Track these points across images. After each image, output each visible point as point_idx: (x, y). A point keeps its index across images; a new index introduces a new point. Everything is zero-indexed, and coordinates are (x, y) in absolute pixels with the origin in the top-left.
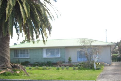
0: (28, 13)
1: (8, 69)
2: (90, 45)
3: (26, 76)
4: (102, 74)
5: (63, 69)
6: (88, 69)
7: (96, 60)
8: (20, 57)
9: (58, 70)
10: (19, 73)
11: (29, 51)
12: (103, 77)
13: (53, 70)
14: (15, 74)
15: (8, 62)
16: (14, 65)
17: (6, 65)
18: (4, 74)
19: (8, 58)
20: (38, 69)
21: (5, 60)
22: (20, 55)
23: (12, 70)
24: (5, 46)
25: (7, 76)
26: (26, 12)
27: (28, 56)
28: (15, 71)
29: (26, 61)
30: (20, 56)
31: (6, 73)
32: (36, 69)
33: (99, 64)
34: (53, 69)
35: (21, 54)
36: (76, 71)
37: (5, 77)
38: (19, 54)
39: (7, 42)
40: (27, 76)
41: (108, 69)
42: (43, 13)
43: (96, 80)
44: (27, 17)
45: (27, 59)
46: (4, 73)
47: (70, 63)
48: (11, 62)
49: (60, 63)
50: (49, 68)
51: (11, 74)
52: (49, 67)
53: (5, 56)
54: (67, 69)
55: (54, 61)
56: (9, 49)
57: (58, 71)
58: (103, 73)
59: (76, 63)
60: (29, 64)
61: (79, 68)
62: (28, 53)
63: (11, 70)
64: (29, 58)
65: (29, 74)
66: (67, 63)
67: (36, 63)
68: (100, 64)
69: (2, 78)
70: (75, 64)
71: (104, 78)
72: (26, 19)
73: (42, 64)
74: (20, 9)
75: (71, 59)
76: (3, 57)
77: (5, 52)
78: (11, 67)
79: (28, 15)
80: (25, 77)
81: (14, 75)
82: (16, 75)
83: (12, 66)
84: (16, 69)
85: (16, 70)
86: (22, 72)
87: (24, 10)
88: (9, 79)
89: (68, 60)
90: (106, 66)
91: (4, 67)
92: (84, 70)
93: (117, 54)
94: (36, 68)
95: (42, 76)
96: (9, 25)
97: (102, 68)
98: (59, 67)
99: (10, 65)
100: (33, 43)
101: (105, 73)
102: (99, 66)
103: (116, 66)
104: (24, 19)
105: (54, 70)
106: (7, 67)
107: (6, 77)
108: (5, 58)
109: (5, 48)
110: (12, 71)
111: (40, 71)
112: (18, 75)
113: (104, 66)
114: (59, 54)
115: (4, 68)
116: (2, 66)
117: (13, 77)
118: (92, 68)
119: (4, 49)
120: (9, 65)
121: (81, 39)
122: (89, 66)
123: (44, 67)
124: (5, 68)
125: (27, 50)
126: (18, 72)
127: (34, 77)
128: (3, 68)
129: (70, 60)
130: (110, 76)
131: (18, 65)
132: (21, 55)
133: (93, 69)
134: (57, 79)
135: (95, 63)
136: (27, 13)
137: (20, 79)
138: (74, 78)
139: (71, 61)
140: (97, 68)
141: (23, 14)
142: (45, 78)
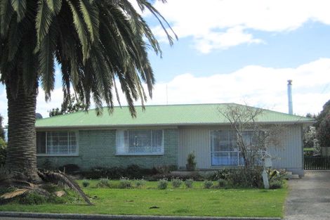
0: (93, 30)
1: (31, 184)
2: (252, 121)
3: (82, 203)
4: (293, 201)
5: (177, 187)
6: (247, 187)
7: (268, 163)
8: (51, 152)
9: (164, 188)
10: (62, 196)
11: (77, 135)
12: (299, 208)
13: (149, 189)
14: (54, 200)
15: (30, 165)
16: (47, 174)
17: (26, 174)
18: (22, 199)
19: (31, 154)
20: (108, 186)
21: (23, 160)
22: (52, 146)
23: (44, 188)
24: (22, 120)
25: (30, 204)
26: (89, 27)
27: (74, 151)
28: (51, 190)
29: (70, 165)
30: (52, 149)
31: (28, 197)
32: (102, 186)
33: (275, 172)
34: (148, 187)
35: (55, 144)
36: (214, 192)
37: (25, 206)
38: (49, 144)
39: (28, 111)
40: (86, 203)
41: (302, 188)
42: (134, 31)
43: (282, 218)
44: (90, 42)
45: (71, 159)
46: (22, 196)
47: (193, 170)
48: (37, 167)
49: (165, 171)
50: (138, 184)
51: (40, 199)
52: (137, 181)
53: (22, 148)
54: (188, 186)
55: (148, 165)
56: (34, 131)
57: (163, 191)
58: (295, 198)
59: (206, 170)
60: (76, 172)
61: (222, 185)
62: (74, 143)
63: (40, 187)
64: (76, 154)
65: (91, 200)
66: (182, 170)
67: (96, 170)
68: (278, 172)
69: (17, 209)
70: (207, 173)
71: (301, 211)
72: (88, 47)
73: (115, 172)
74: (72, 19)
75: (195, 160)
76: (19, 153)
77: (23, 137)
78: (38, 178)
79: (95, 36)
80: (83, 207)
81: (49, 201)
82: (56, 203)
83: (40, 176)
84: (52, 185)
85: (54, 188)
86: (70, 193)
87: (84, 22)
88: (37, 212)
89: (187, 163)
90: (291, 179)
91: (20, 178)
92: (236, 191)
93: (312, 149)
94: (102, 182)
95: (127, 204)
96: (41, 62)
97: (283, 185)
98: (167, 182)
99: (36, 175)
100: (98, 114)
101: (299, 198)
102: (275, 179)
103: (318, 179)
104: (83, 48)
105: (151, 190)
106: (30, 180)
107: (29, 206)
108: (23, 155)
109: (22, 127)
110: (44, 191)
111: (114, 190)
112: (61, 202)
113: (287, 179)
114: (160, 144)
115: (19, 183)
116: (15, 177)
117: (49, 208)
118: (256, 183)
119: (22, 131)
120: (35, 173)
121: (228, 104)
122: (249, 179)
123: (124, 180)
124: (22, 183)
125: (73, 133)
126: (60, 194)
127: (108, 206)
128: (16, 182)
129: (191, 161)
130: (317, 205)
131: (60, 174)
132: (54, 148)
133: (260, 188)
134: (174, 212)
135: (265, 171)
136: (91, 31)
137: (71, 214)
138: (219, 210)
139: (195, 164)
140: (272, 184)
141: (80, 32)
142: (139, 212)
